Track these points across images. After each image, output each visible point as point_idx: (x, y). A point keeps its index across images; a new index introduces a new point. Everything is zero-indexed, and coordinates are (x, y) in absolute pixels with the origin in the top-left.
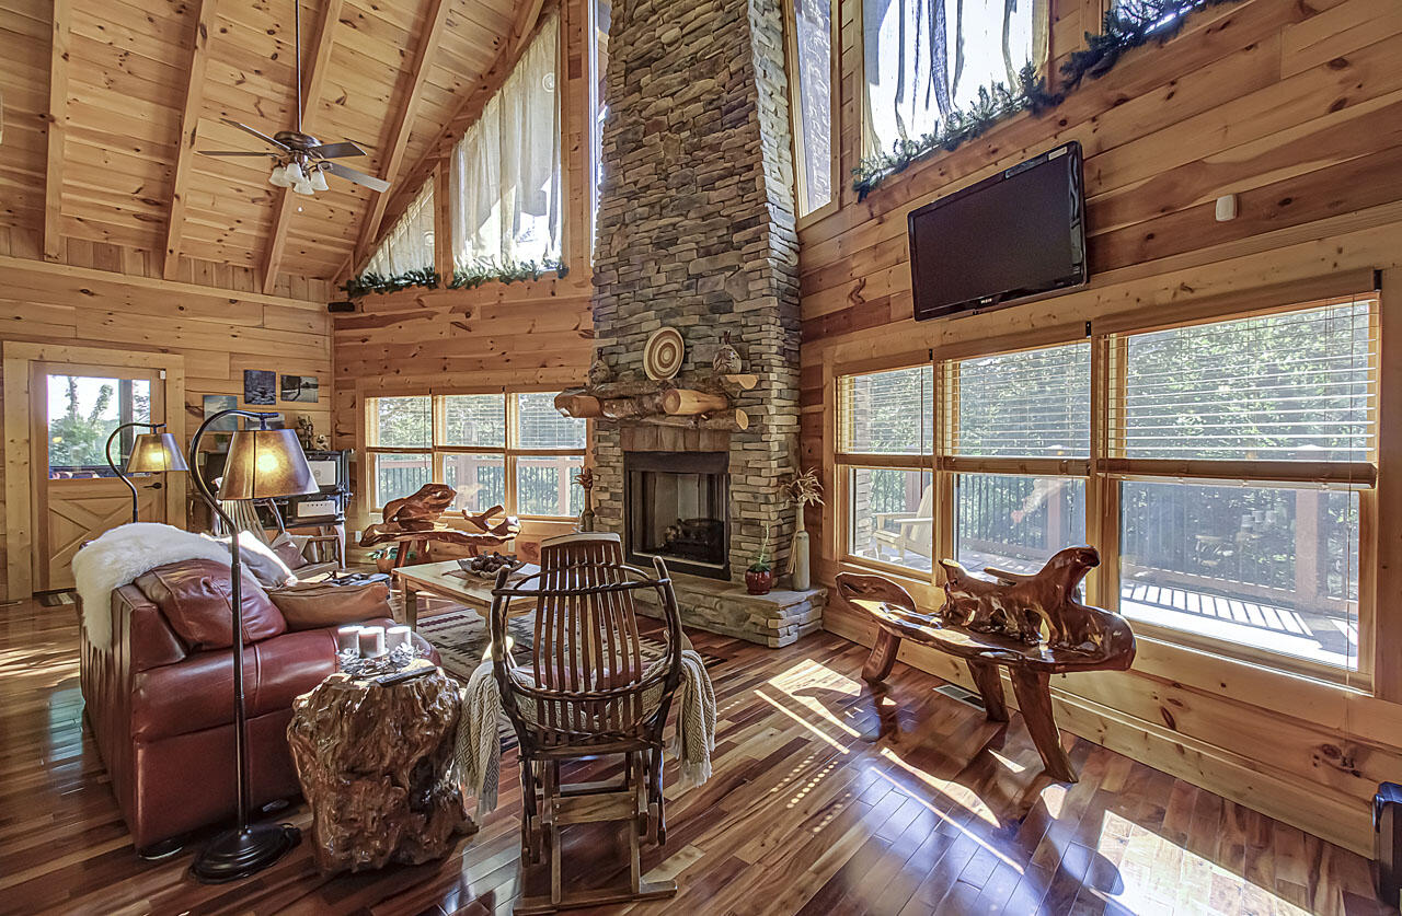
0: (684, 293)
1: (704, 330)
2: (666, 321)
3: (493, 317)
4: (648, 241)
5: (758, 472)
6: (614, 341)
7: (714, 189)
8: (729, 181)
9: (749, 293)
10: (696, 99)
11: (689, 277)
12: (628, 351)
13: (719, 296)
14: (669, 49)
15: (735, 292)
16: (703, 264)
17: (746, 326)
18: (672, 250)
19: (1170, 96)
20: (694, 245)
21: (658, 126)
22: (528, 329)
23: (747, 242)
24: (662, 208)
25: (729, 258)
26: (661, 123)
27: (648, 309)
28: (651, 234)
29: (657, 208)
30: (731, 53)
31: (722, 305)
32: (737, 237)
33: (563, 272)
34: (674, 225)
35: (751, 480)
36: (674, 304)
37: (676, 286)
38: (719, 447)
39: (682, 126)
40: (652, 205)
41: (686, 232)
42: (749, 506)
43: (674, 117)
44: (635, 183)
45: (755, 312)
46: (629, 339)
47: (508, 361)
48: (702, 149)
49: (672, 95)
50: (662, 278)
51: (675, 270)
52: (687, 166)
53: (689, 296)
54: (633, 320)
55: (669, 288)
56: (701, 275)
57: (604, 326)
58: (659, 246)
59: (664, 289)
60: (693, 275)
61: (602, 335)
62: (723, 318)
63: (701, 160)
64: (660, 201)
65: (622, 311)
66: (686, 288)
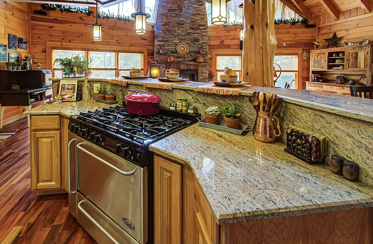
0: (187, 36)
1: (192, 45)
2: (181, 41)
3: (113, 29)
4: (175, 22)
5: (205, 73)
6: (164, 43)
7: (195, 16)
8: (199, 16)
9: (203, 39)
12: (168, 46)
13: (196, 38)
15: (200, 38)
16: (192, 31)
17: (203, 45)
18: (183, 26)
20: (189, 26)
22: (126, 35)
23: (203, 29)
24: (179, 16)
25: (199, 31)
27: (176, 37)
28: (176, 21)
29: (178, 15)
31: (197, 40)
32: (200, 28)
34: (183, 20)
35: (204, 75)
36: (183, 38)
37: (184, 34)
38: (196, 68)
40: (176, 14)
41: (187, 23)
42: (203, 80)
44: (171, 7)
45: (205, 43)
46: (170, 43)
47: (119, 43)
48: (191, 7)
50: (180, 32)
51: (184, 30)
52: (187, 9)
53: (188, 37)
54: (171, 39)
55: (182, 34)
56: (191, 33)
57: (160, 39)
58: (179, 24)
59: (180, 34)
60: (189, 33)
61: (159, 41)
62: (197, 43)
63: (191, 9)
64: (179, 14)
65: (166, 37)
66: (187, 35)
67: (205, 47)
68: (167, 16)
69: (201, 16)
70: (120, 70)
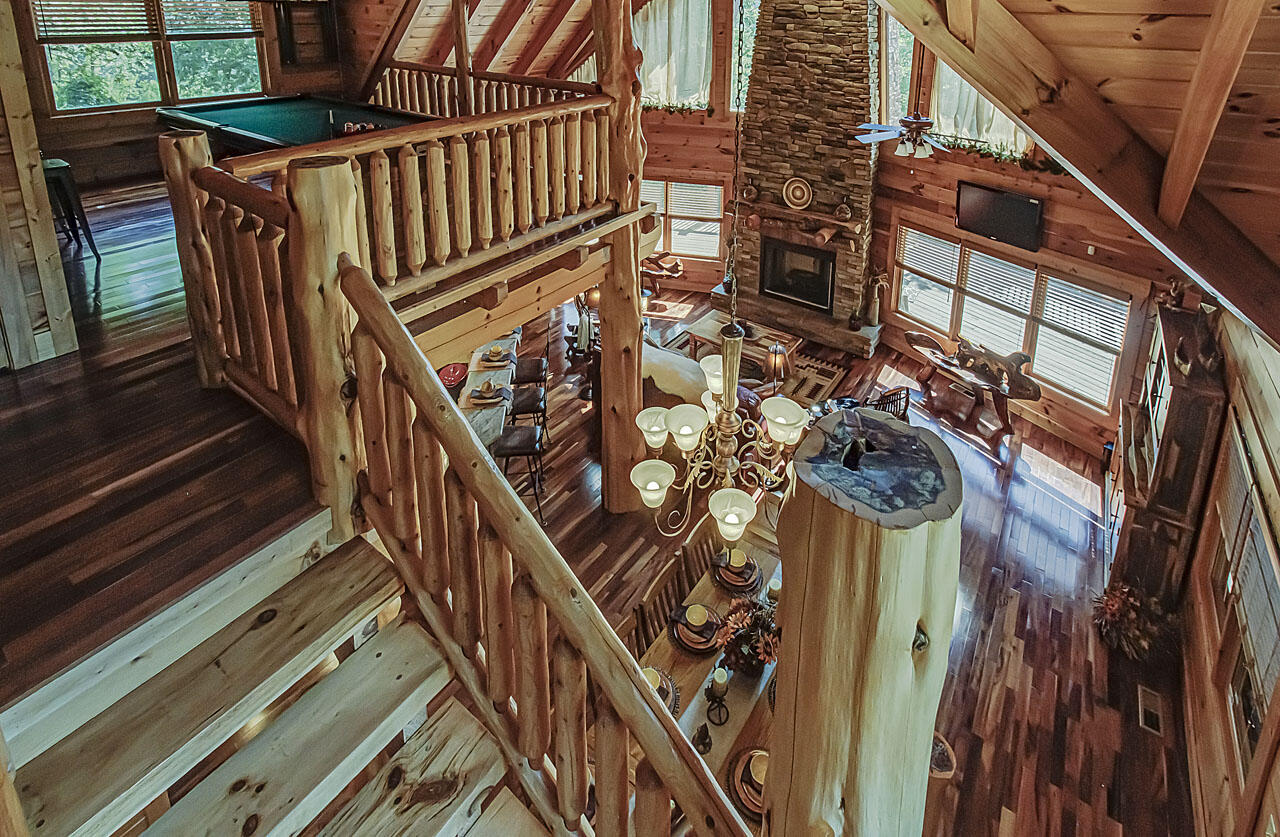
0: (812, 161)
1: (825, 186)
2: (798, 173)
3: (658, 132)
4: (787, 123)
5: (855, 267)
6: (757, 172)
8: (847, 110)
9: (855, 175)
10: (828, 54)
11: (816, 153)
12: (767, 180)
13: (836, 170)
14: (809, 16)
15: (847, 172)
16: (825, 149)
17: (852, 191)
18: (804, 134)
19: (1079, 197)
20: (821, 137)
21: (799, 59)
22: (683, 143)
23: (857, 148)
24: (799, 108)
25: (844, 152)
26: (801, 58)
27: (786, 162)
28: (789, 119)
29: (794, 106)
30: (855, 40)
31: (836, 175)
32: (850, 142)
33: (710, 112)
34: (807, 120)
35: (850, 270)
36: (804, 165)
37: (808, 156)
39: (815, 65)
40: (791, 103)
41: (816, 128)
43: (811, 57)
45: (859, 186)
46: (771, 174)
47: (668, 161)
48: (830, 85)
49: (810, 44)
50: (796, 148)
51: (806, 146)
52: (818, 90)
53: (815, 164)
54: (773, 164)
55: (801, 155)
56: (824, 155)
57: (750, 161)
58: (794, 128)
59: (797, 154)
60: (818, 153)
61: (748, 165)
62: (837, 183)
63: (829, 90)
64: (796, 102)
65: (765, 157)
66: (814, 159)
67: (861, 199)
68: (768, 105)
69: (853, 111)
70: (671, 217)
